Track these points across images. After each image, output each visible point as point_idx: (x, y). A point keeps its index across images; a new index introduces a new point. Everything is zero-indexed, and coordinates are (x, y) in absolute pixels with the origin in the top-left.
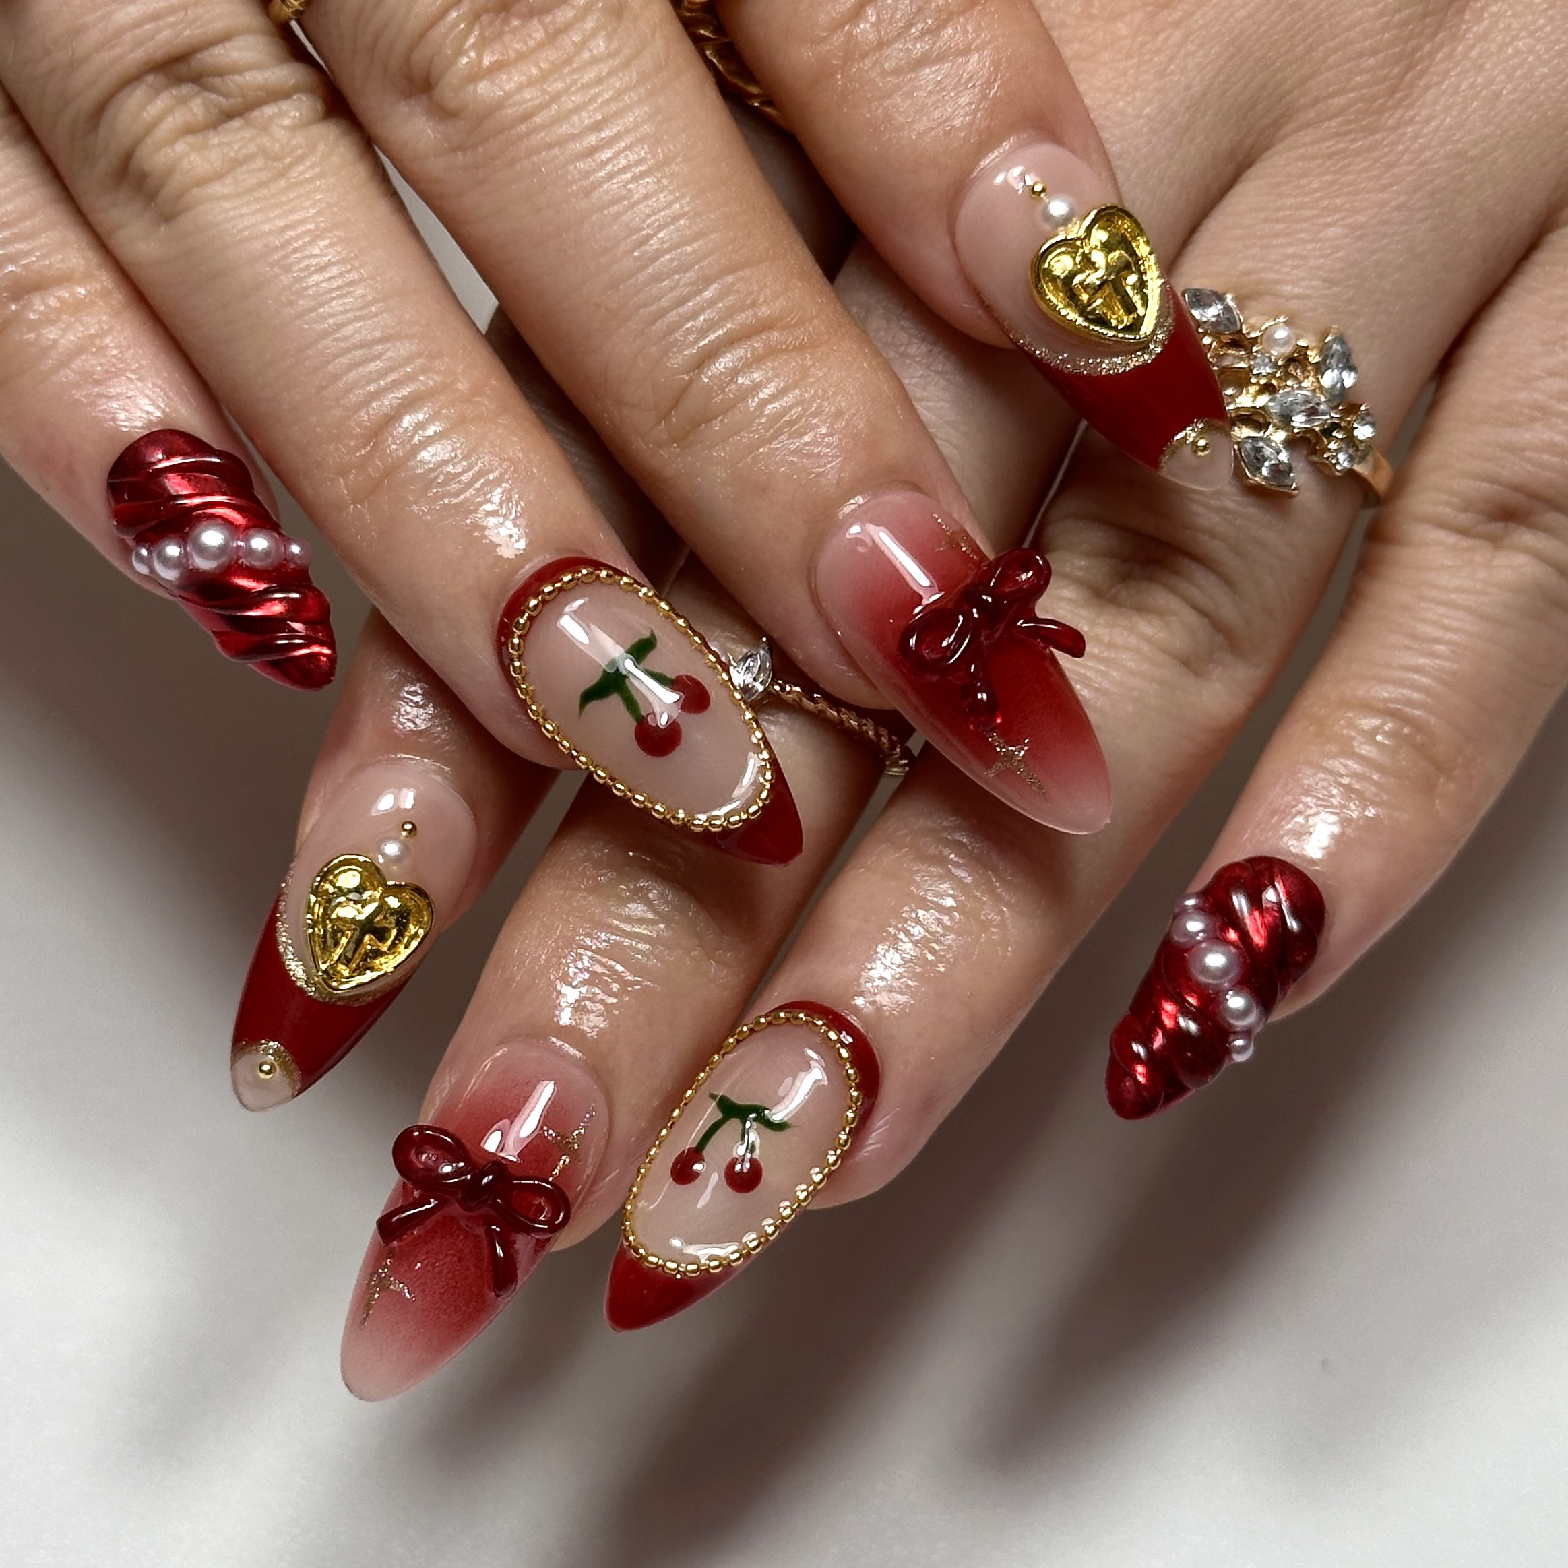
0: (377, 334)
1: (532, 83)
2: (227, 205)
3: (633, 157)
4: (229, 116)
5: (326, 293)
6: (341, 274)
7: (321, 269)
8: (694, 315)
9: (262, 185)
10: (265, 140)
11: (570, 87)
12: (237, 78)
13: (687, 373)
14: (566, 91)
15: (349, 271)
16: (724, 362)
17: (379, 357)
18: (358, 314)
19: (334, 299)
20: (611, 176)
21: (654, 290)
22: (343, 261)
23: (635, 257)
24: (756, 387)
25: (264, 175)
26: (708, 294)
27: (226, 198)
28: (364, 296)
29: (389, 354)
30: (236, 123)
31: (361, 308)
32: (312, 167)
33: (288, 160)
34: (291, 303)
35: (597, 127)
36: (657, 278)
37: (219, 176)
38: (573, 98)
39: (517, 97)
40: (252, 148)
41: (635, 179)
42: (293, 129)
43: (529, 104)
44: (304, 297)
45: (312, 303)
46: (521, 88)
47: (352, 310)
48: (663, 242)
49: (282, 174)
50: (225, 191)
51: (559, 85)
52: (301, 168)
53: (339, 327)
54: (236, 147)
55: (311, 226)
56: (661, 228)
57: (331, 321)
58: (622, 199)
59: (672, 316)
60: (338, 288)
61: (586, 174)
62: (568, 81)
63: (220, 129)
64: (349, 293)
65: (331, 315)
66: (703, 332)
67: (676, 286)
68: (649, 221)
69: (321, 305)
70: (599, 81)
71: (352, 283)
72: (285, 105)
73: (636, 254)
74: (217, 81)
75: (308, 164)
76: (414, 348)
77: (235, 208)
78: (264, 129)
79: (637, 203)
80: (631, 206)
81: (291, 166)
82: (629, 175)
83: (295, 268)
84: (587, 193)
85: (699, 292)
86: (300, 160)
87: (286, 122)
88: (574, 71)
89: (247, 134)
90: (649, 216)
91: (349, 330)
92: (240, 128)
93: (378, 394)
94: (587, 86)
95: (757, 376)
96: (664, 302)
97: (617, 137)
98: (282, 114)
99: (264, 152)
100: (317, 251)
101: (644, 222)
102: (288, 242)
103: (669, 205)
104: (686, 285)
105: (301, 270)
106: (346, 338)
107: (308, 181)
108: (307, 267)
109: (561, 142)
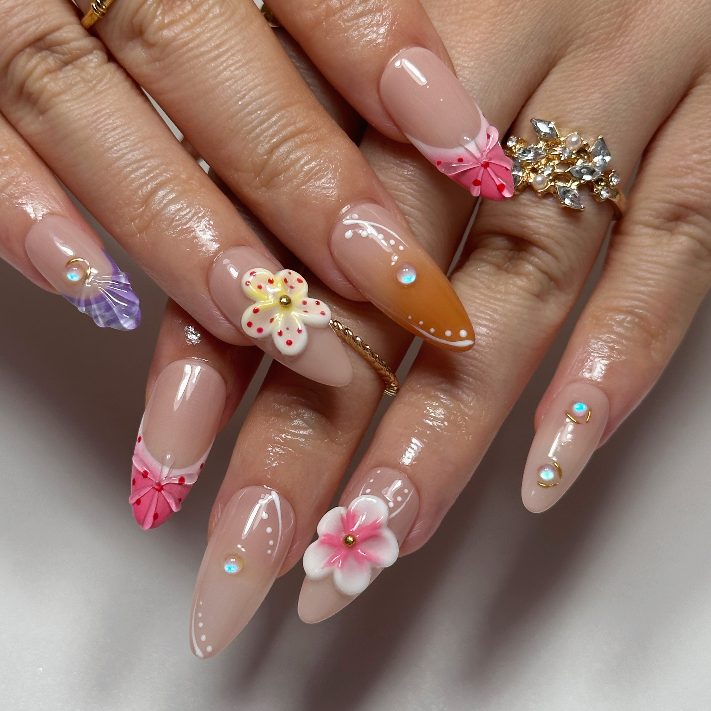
0: (142, 156)
1: (187, 29)
2: (69, 104)
3: (236, 59)
4: (66, 63)
5: (117, 140)
6: (123, 131)
7: (114, 129)
8: (268, 129)
9: (83, 94)
10: (84, 74)
11: (205, 30)
12: (67, 46)
13: (267, 155)
14: (203, 32)
15: (126, 130)
16: (283, 149)
17: (143, 167)
18: (133, 148)
19: (121, 142)
20: (225, 69)
21: (249, 119)
22: (123, 125)
23: (240, 104)
24: (298, 160)
25: (84, 90)
26: (274, 119)
27: (67, 101)
28: (134, 140)
29: (149, 165)
30: (70, 67)
31: (133, 146)
32: (105, 85)
33: (94, 82)
34: (102, 146)
35: (218, 47)
36: (250, 114)
37: (64, 92)
38: (206, 35)
39: (182, 36)
40: (79, 79)
41: (237, 69)
42: (95, 68)
43: (187, 39)
44: (107, 143)
45: (111, 145)
46: (182, 32)
47: (130, 146)
48: (252, 97)
49: (93, 88)
50: (67, 98)
51: (199, 30)
52: (101, 85)
53: (124, 155)
54: (71, 78)
55: (108, 111)
56: (250, 90)
57: (121, 152)
58: (231, 78)
59: (258, 130)
60: (123, 137)
61: (214, 68)
62: (204, 28)
63: (63, 70)
64: (128, 139)
65: (121, 150)
66: (273, 136)
67: (258, 117)
68: (244, 88)
69: (116, 146)
70: (217, 26)
71: (128, 135)
72: (90, 57)
73: (240, 103)
74: (59, 48)
75: (103, 83)
76: (159, 161)
77: (72, 106)
78: (82, 69)
79: (239, 80)
80: (236, 82)
81: (96, 85)
82: (234, 67)
83: (103, 130)
84: (216, 77)
85: (269, 118)
86: (100, 81)
87: (92, 65)
88: (206, 23)
89: (75, 72)
90: (245, 85)
91: (129, 156)
92: (71, 69)
93: (146, 183)
94: (212, 29)
95: (299, 154)
96: (254, 123)
97: (227, 51)
98: (90, 61)
99: (84, 80)
100: (111, 122)
101: (243, 88)
102: (98, 119)
103: (253, 80)
104: (264, 115)
105: (105, 130)
106: (128, 159)
107: (103, 91)
108: (107, 129)
109: (202, 54)
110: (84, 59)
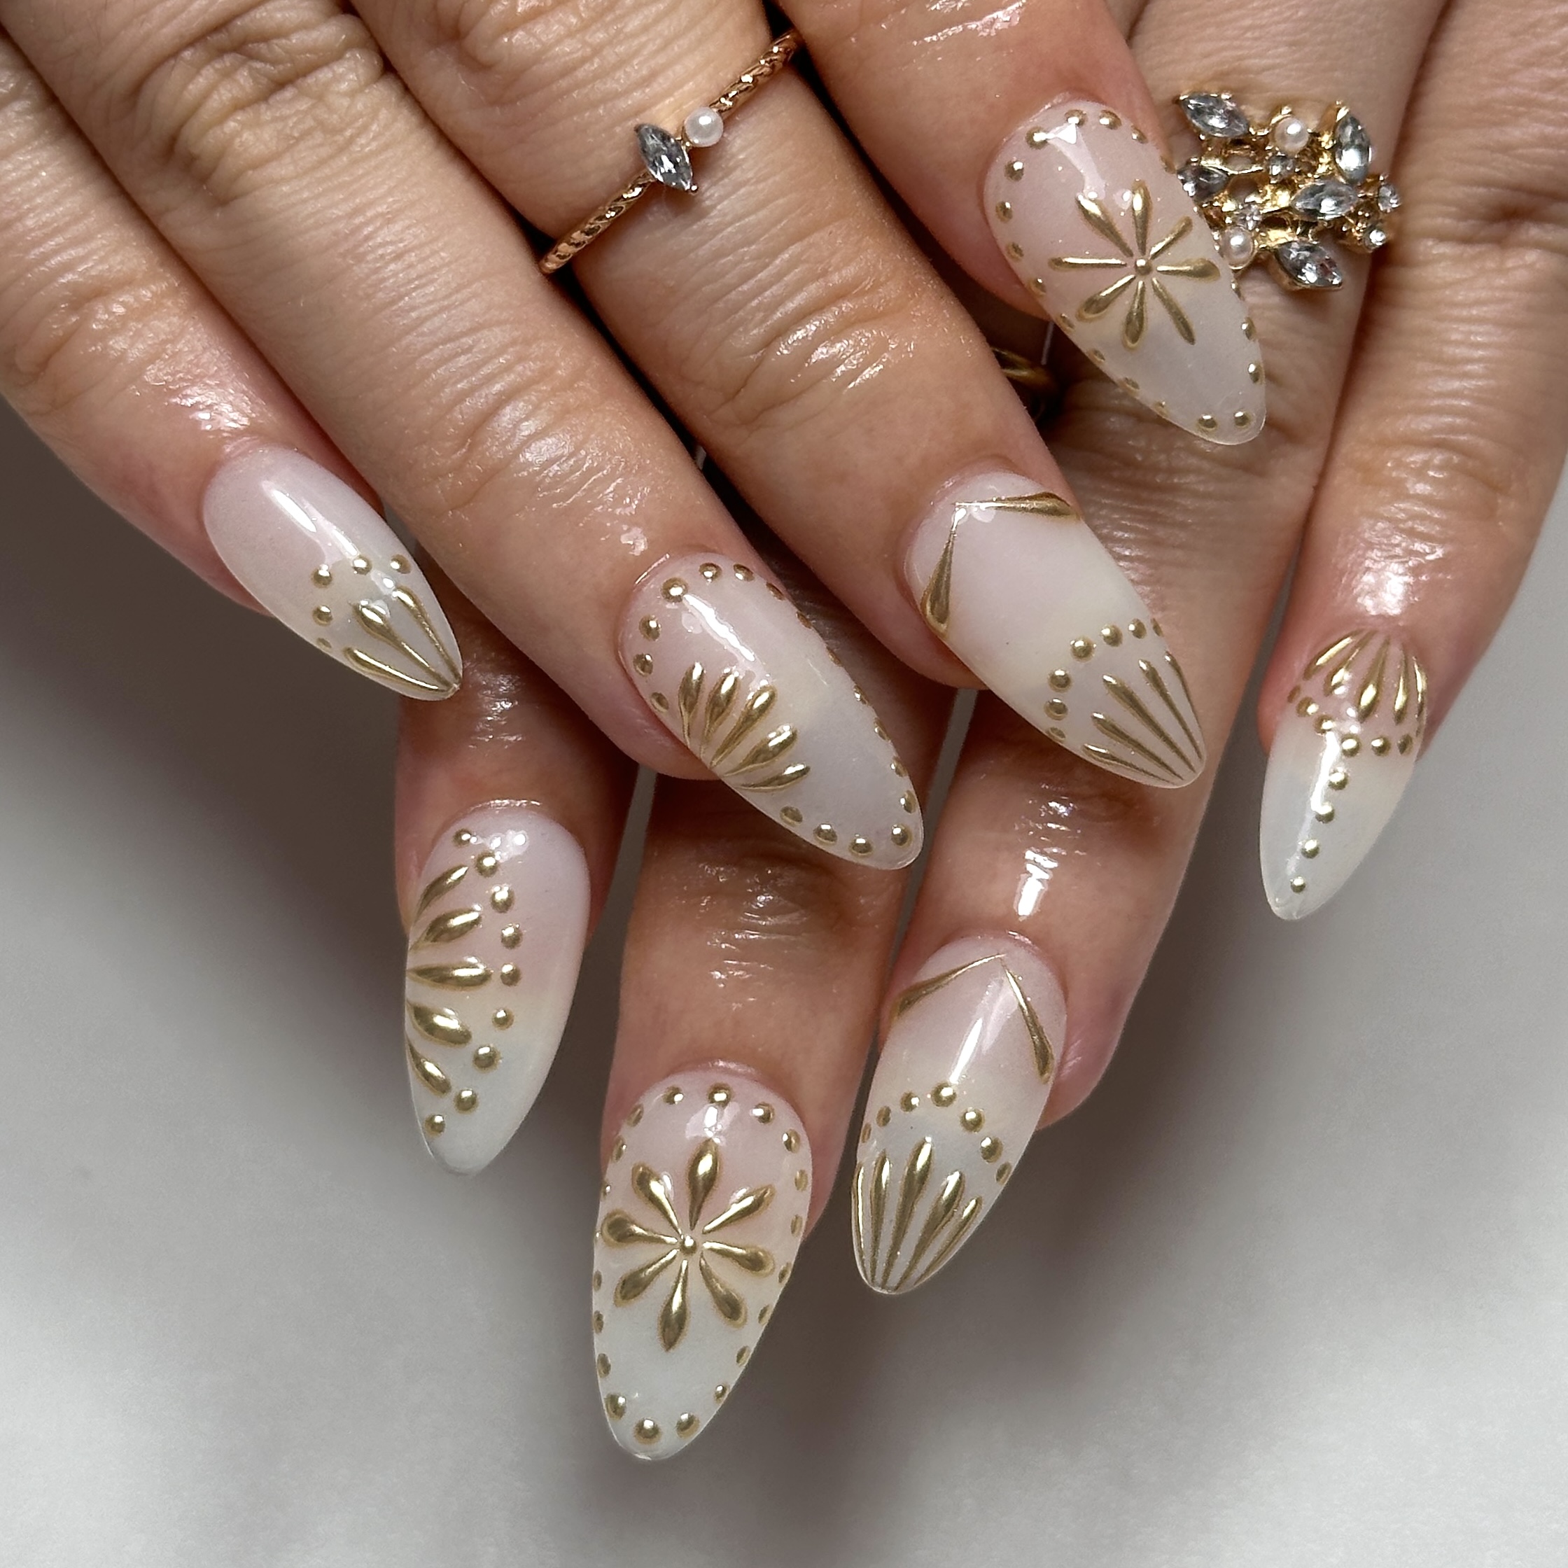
110: (324, 75)
